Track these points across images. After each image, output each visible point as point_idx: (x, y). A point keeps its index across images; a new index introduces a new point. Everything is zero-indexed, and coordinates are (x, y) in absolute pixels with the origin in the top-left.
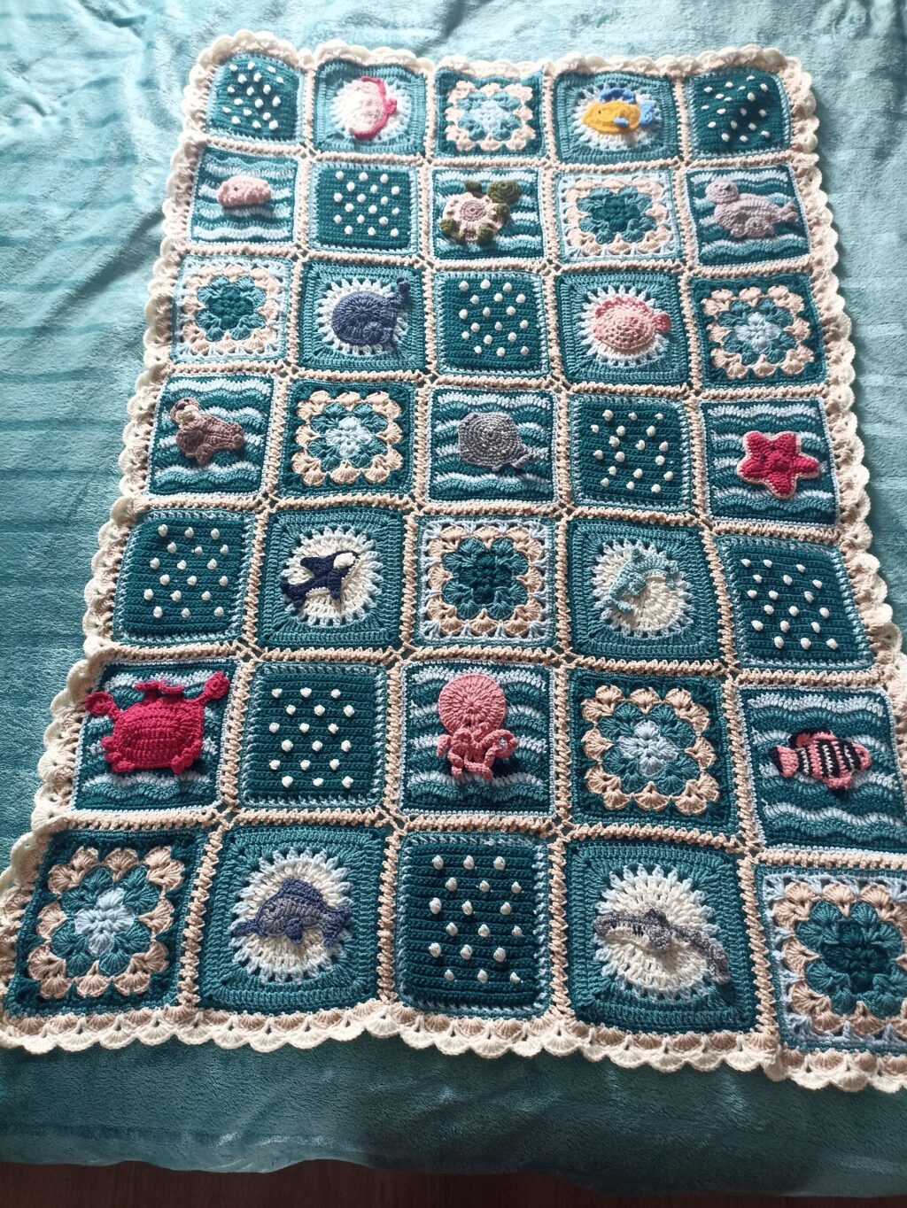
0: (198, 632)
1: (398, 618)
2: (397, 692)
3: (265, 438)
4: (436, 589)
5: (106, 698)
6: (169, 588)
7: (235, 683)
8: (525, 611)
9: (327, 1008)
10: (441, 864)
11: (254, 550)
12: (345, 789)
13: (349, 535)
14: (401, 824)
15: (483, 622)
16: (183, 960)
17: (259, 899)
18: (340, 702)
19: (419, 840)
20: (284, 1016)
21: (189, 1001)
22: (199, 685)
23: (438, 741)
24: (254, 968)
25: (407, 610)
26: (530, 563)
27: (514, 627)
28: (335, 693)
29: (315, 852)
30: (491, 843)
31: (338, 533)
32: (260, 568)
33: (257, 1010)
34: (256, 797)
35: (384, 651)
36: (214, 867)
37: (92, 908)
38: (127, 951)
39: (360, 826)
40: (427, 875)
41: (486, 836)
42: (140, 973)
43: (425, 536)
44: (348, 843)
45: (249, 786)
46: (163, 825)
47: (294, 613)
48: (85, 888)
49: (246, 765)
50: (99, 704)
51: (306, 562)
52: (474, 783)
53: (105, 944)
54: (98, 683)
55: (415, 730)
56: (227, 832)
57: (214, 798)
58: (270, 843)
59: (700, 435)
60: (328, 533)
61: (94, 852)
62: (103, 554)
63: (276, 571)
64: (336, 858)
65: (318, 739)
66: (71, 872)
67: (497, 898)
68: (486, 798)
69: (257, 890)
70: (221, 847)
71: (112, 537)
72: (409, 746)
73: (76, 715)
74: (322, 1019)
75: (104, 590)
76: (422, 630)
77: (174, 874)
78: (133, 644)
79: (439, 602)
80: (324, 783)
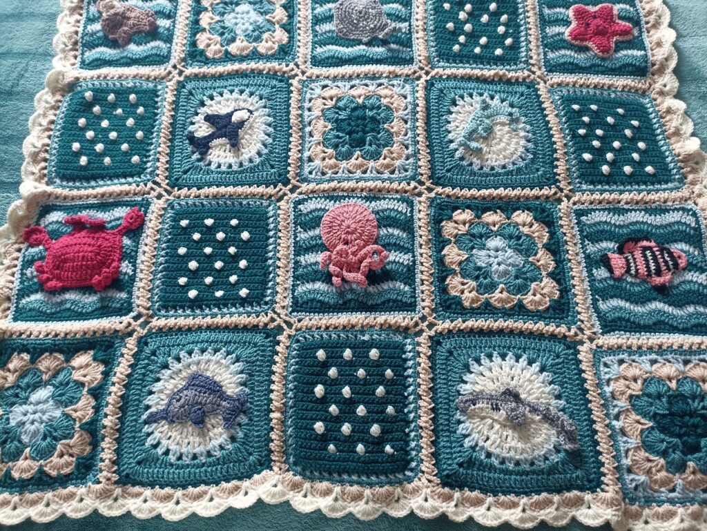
0: (118, 177)
1: (286, 161)
2: (286, 220)
3: (174, 22)
4: (317, 137)
5: (41, 232)
6: (93, 142)
7: (149, 216)
8: (392, 153)
9: (227, 481)
10: (324, 357)
11: (165, 110)
12: (242, 299)
13: (244, 96)
14: (289, 325)
15: (357, 162)
16: (103, 445)
17: (168, 392)
18: (238, 230)
19: (305, 338)
20: (191, 489)
21: (108, 479)
22: (118, 219)
23: (319, 257)
24: (164, 450)
25: (293, 154)
26: (395, 114)
27: (382, 165)
28: (234, 222)
29: (216, 351)
30: (366, 338)
31: (235, 95)
32: (171, 124)
33: (167, 485)
34: (166, 308)
35: (275, 187)
36: (129, 366)
37: (25, 403)
38: (55, 439)
39: (254, 328)
40: (313, 366)
41: (362, 332)
42: (66, 457)
43: (308, 96)
44: (245, 343)
45: (161, 299)
46: (85, 333)
47: (199, 160)
48: (19, 386)
49: (158, 282)
50: (35, 237)
51: (209, 119)
52: (352, 290)
53: (35, 434)
54: (35, 219)
55: (300, 249)
56: (142, 337)
57: (130, 310)
58: (178, 345)
59: (534, 9)
60: (227, 95)
61: (26, 356)
62: (39, 116)
63: (184, 127)
64: (234, 355)
65: (220, 260)
66: (8, 374)
67: (373, 384)
68: (362, 302)
69: (166, 384)
70: (136, 349)
71: (47, 102)
72: (296, 263)
73: (16, 246)
74: (223, 491)
75: (39, 145)
76: (306, 170)
77: (94, 373)
78: (64, 187)
79: (320, 148)
80: (224, 295)
